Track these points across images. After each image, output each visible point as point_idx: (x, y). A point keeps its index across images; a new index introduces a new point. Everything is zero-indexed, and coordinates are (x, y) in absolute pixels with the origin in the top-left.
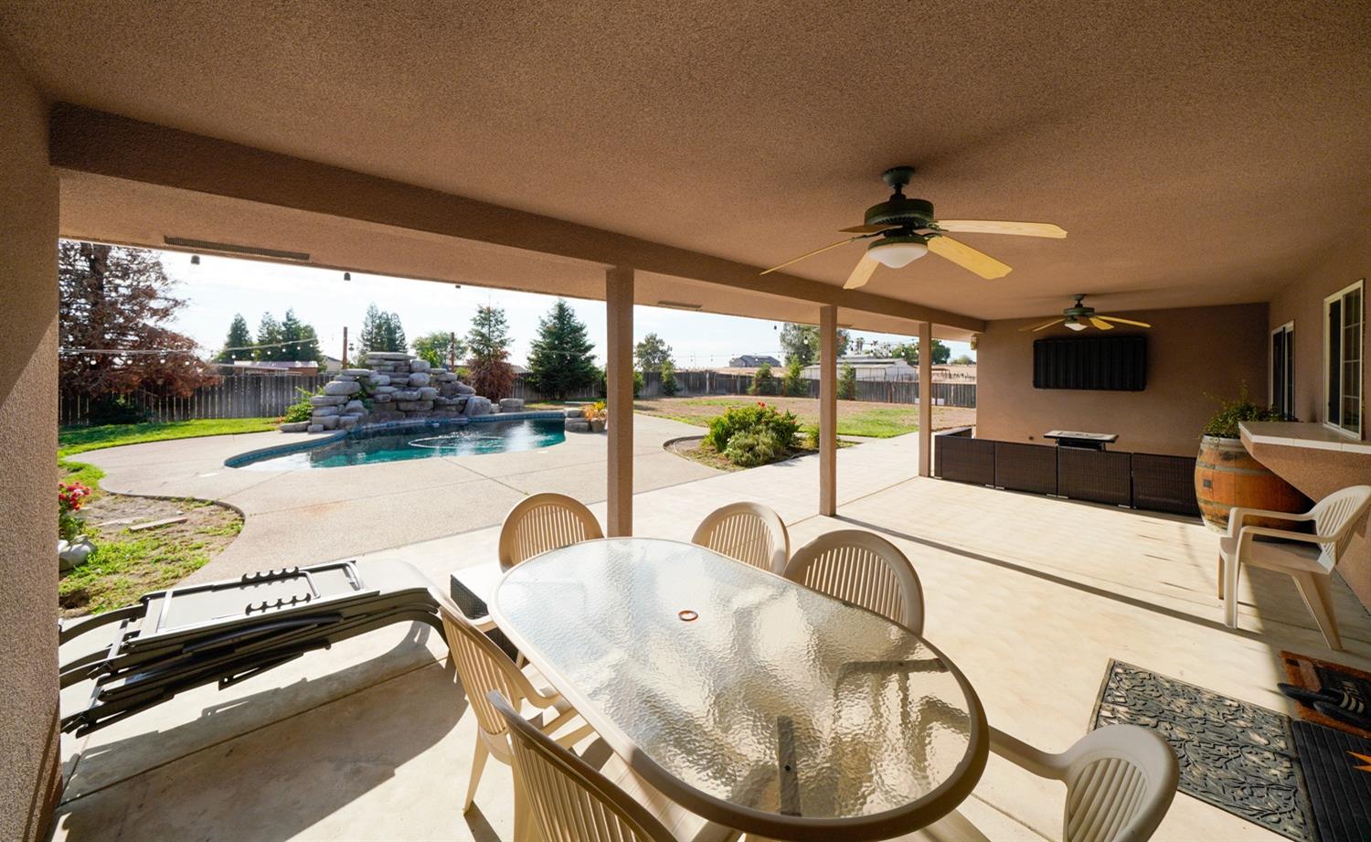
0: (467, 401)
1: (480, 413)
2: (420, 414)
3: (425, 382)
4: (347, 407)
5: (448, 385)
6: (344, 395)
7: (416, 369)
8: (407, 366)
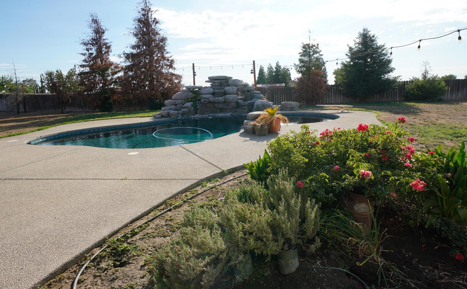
0: (254, 103)
2: (228, 110)
3: (233, 92)
4: (184, 106)
5: (249, 93)
6: (181, 99)
7: (230, 84)
8: (227, 83)
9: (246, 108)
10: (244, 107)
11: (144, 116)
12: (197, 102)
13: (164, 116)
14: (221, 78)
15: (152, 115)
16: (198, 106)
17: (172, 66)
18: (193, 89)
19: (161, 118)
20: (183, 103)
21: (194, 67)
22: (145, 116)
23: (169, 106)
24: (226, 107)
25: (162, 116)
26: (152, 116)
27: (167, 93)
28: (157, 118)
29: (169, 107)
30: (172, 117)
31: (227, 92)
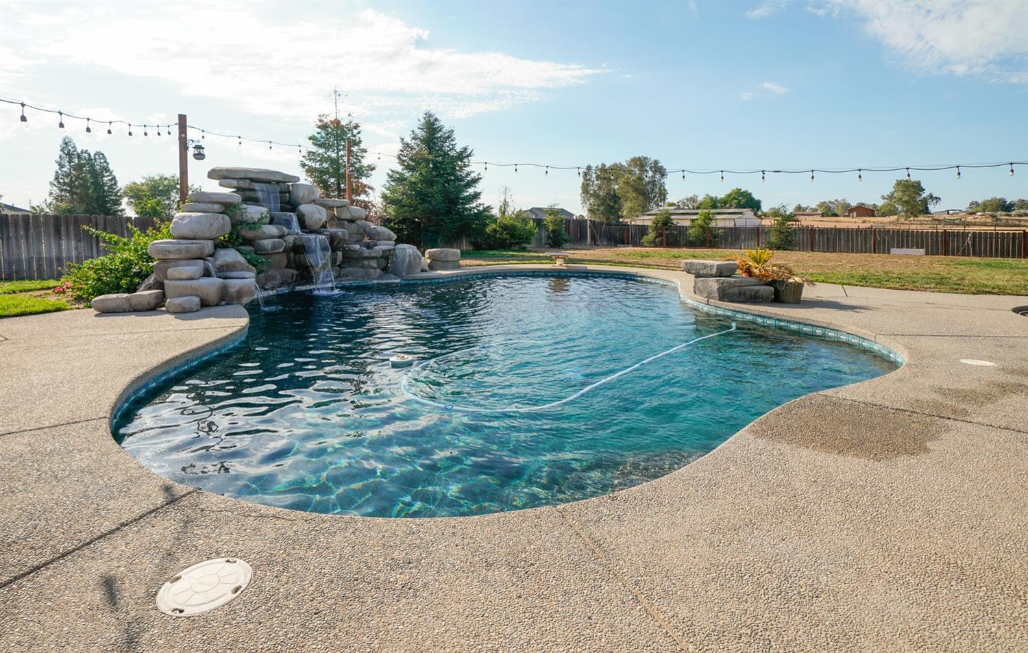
0: (392, 250)
1: (413, 271)
5: (353, 226)
8: (286, 193)
14: (273, 178)
31: (307, 220)
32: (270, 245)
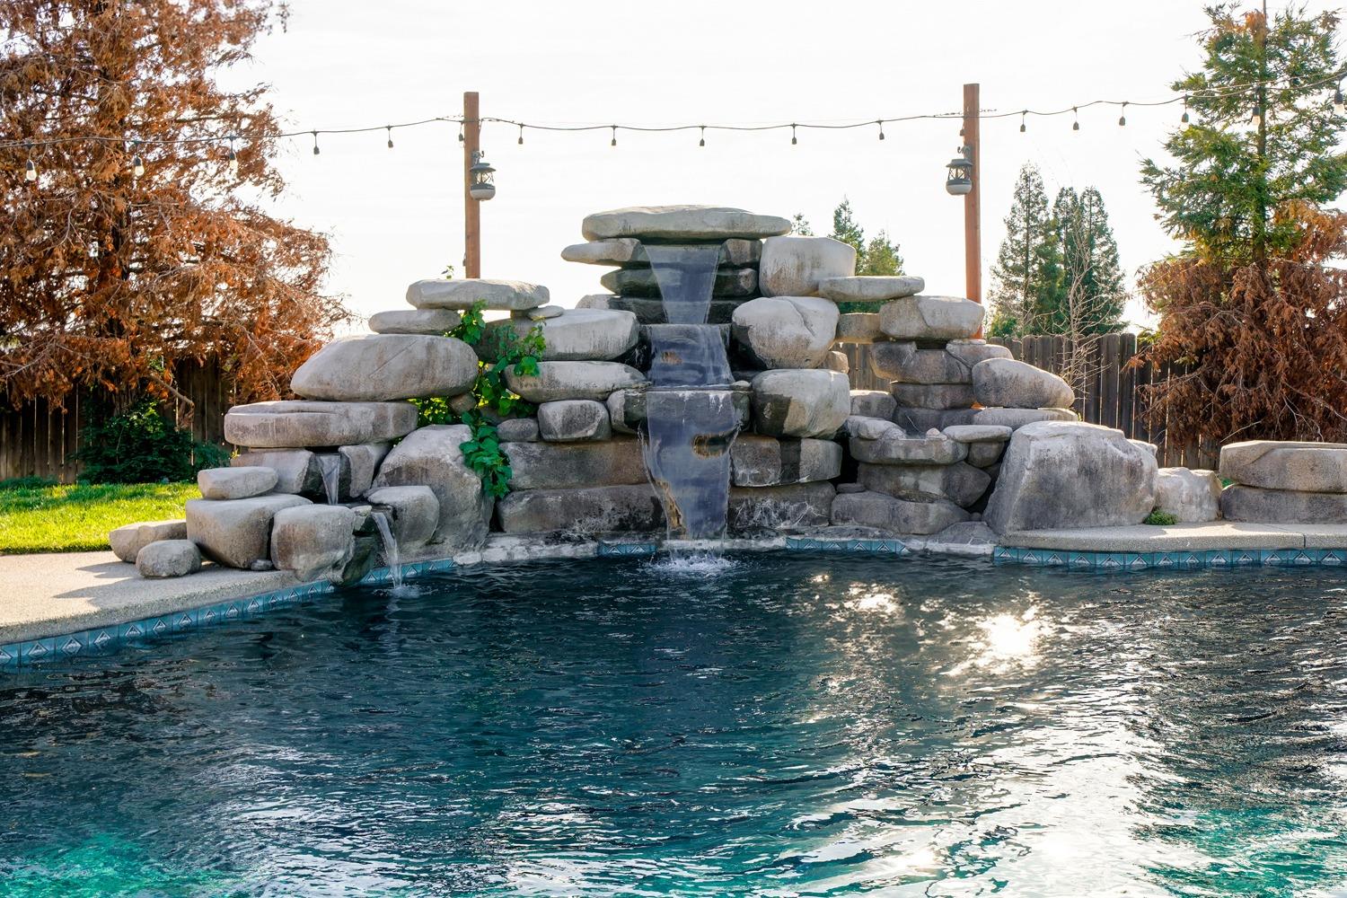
0: (1004, 442)
1: (1077, 517)
2: (768, 503)
3: (808, 342)
4: (391, 460)
5: (933, 359)
6: (373, 399)
7: (777, 277)
8: (744, 266)
9: (932, 484)
10: (908, 479)
11: (34, 543)
12: (509, 426)
13: (223, 549)
14: (697, 228)
15: (104, 538)
16: (518, 459)
17: (261, 165)
18: (472, 310)
19: (194, 571)
20: (391, 433)
21: (472, 123)
22: (41, 542)
23: (270, 457)
24: (756, 478)
25: (209, 559)
26: (107, 548)
27: (215, 361)
28: (150, 575)
29: (265, 469)
30: (301, 562)
31: (755, 344)
32: (559, 418)
